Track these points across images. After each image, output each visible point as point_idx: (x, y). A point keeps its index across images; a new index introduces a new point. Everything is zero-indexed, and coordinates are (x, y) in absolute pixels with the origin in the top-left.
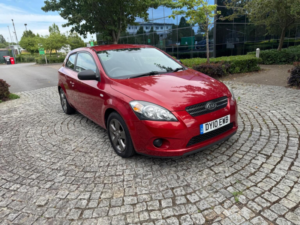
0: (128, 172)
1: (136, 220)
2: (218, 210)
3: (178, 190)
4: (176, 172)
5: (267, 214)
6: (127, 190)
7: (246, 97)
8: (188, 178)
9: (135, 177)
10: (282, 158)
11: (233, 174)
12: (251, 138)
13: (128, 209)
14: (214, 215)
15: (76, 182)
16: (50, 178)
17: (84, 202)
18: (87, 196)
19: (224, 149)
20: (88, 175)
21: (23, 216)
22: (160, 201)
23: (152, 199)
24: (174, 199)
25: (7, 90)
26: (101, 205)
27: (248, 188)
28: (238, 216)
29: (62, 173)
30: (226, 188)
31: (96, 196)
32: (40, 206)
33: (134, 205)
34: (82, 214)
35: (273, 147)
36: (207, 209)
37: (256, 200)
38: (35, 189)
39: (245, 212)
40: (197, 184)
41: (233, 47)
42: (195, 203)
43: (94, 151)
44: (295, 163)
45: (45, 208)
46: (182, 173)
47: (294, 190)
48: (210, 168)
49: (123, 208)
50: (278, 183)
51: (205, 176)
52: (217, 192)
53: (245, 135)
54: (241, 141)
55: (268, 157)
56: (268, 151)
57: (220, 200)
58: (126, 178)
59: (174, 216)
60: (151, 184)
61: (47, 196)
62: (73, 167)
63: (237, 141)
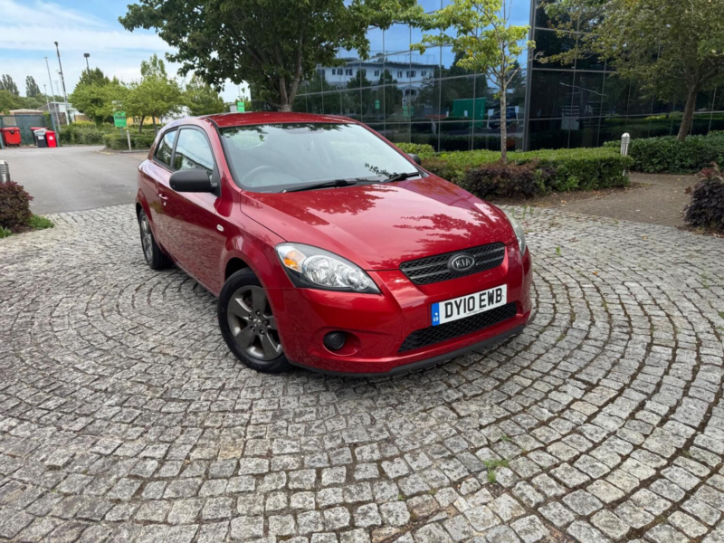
0: (262, 404)
1: (258, 508)
2: (443, 498)
3: (367, 449)
4: (370, 409)
5: (552, 511)
6: (251, 442)
7: (579, 247)
8: (394, 424)
9: (275, 417)
10: (621, 392)
11: (498, 421)
12: (563, 344)
13: (244, 483)
14: (433, 507)
15: (142, 421)
16: (86, 409)
17: (151, 466)
18: (159, 453)
19: (492, 364)
20: (173, 407)
21: (12, 488)
22: (319, 472)
23: (302, 466)
24: (351, 468)
25: (26, 208)
26: (187, 473)
27: (524, 454)
28: (486, 513)
29: (115, 399)
30: (474, 451)
31: (180, 452)
32: (53, 468)
33: (259, 477)
34: (141, 489)
35: (607, 365)
36: (419, 494)
37: (536, 480)
38: (50, 430)
39: (505, 504)
40: (411, 438)
41: (576, 126)
42: (396, 480)
43: (198, 355)
44: (649, 405)
45: (62, 473)
46: (383, 413)
47: (629, 462)
48: (449, 405)
49: (233, 482)
50: (595, 446)
51: (432, 422)
52: (451, 457)
53: (550, 337)
54: (537, 348)
55: (590, 387)
56: (594, 374)
57: (454, 476)
58: (256, 417)
59: (344, 504)
60: (307, 432)
61: (73, 447)
62: (142, 388)
63: (526, 348)
